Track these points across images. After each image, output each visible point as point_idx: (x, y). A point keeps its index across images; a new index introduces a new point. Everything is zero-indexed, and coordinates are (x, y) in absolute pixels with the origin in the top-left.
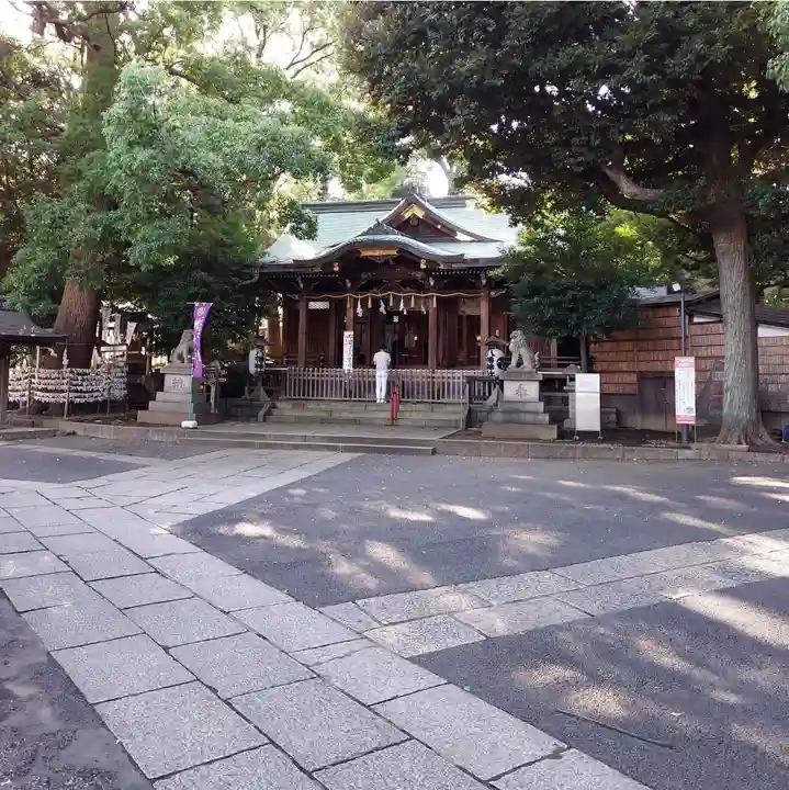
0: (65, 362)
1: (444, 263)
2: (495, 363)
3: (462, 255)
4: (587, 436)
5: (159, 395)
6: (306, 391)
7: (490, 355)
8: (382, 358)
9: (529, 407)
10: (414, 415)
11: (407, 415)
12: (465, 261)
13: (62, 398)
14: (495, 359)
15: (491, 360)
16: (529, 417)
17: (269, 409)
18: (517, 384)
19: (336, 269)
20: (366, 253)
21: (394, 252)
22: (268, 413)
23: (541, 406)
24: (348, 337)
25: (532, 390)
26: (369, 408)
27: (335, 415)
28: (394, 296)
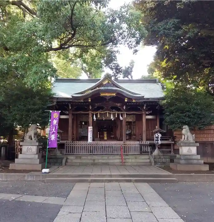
1: (134, 99)
2: (159, 139)
3: (144, 96)
7: (157, 136)
11: (127, 160)
12: (144, 99)
14: (159, 137)
15: (157, 138)
17: (66, 160)
18: (188, 148)
19: (90, 101)
20: (102, 95)
21: (114, 94)
22: (66, 162)
24: (90, 129)
25: (194, 150)
26: (109, 158)
27: (96, 161)
28: (109, 113)
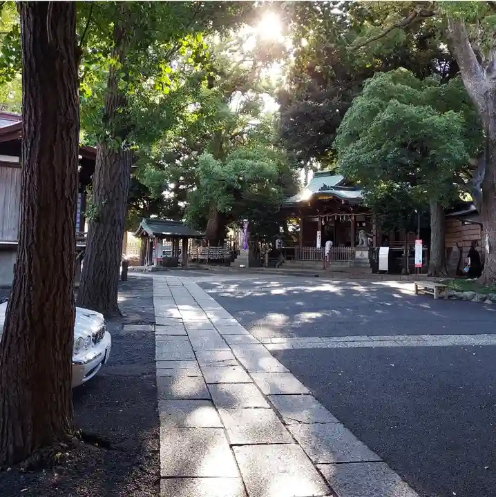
0: (209, 244)
1: (351, 201)
4: (383, 272)
5: (238, 256)
6: (304, 256)
8: (328, 243)
9: (364, 261)
10: (334, 266)
13: (206, 257)
16: (363, 265)
17: (282, 263)
18: (361, 252)
21: (331, 197)
23: (368, 261)
24: (319, 233)
25: (366, 254)
28: (337, 215)
